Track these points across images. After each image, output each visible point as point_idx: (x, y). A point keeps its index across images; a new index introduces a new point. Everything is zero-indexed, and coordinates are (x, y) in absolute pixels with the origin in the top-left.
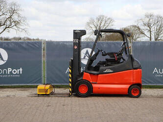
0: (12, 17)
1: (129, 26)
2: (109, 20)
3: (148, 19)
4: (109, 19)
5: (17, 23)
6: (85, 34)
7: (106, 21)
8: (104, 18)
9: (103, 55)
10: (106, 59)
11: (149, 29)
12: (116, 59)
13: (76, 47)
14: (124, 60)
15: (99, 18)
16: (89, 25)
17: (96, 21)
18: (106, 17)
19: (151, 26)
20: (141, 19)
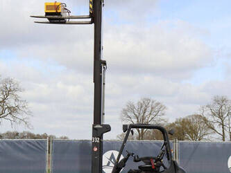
0: (7, 101)
1: (189, 116)
2: (158, 107)
4: (158, 104)
5: (12, 110)
6: (110, 131)
7: (152, 108)
8: (150, 103)
9: (136, 161)
10: (139, 167)
11: (220, 121)
12: (153, 167)
13: (96, 149)
14: (165, 168)
15: (142, 102)
16: (126, 114)
17: (137, 107)
18: (153, 102)
19: (224, 116)
20: (208, 106)
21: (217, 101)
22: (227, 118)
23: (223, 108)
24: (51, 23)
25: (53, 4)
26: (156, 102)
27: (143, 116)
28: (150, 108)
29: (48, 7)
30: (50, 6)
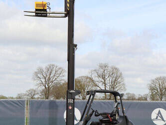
1: (80, 77)
2: (60, 70)
3: (102, 70)
4: (60, 68)
7: (56, 71)
8: (55, 68)
11: (103, 81)
12: (111, 120)
13: (70, 108)
15: (48, 67)
16: (37, 75)
17: (45, 70)
18: (56, 67)
19: (106, 77)
20: (95, 70)
21: (101, 67)
22: (108, 79)
23: (106, 72)
24: (36, 16)
25: (41, 3)
26: (59, 67)
27: (49, 77)
28: (54, 71)
29: (37, 5)
30: (38, 4)
